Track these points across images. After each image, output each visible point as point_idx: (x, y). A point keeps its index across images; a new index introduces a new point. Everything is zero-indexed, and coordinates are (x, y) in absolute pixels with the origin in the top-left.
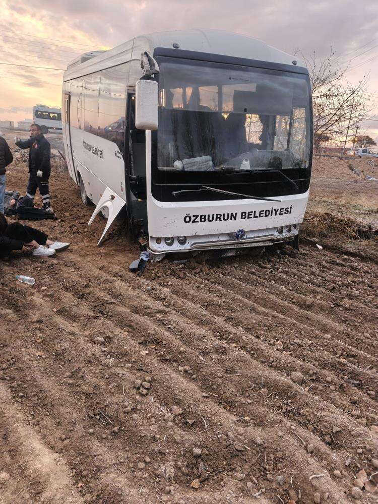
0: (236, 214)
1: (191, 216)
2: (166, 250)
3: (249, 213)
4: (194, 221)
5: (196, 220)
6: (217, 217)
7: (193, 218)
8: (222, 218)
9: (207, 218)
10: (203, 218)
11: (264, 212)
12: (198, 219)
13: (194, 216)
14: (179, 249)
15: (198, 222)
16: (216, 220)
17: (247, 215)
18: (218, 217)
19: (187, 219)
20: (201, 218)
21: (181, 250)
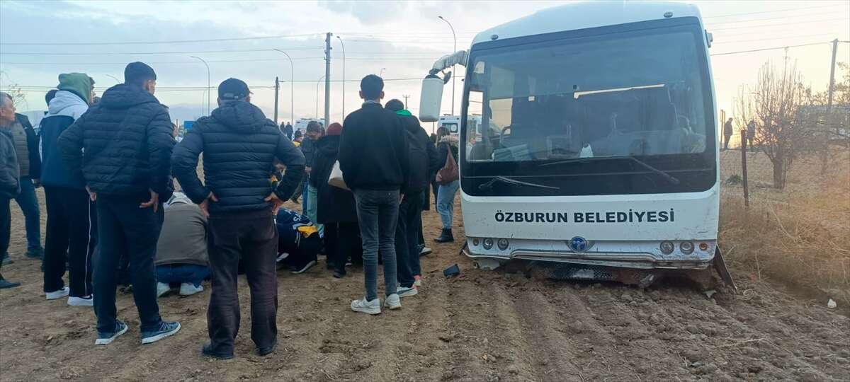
0: (566, 214)
1: (504, 214)
2: (481, 253)
3: (587, 214)
4: (507, 220)
5: (510, 219)
6: (537, 218)
7: (506, 216)
8: (545, 218)
9: (524, 217)
10: (519, 218)
11: (616, 215)
12: (513, 218)
13: (506, 213)
14: (496, 254)
15: (512, 221)
16: (537, 221)
17: (584, 217)
18: (540, 217)
19: (499, 217)
20: (516, 217)
21: (498, 255)
